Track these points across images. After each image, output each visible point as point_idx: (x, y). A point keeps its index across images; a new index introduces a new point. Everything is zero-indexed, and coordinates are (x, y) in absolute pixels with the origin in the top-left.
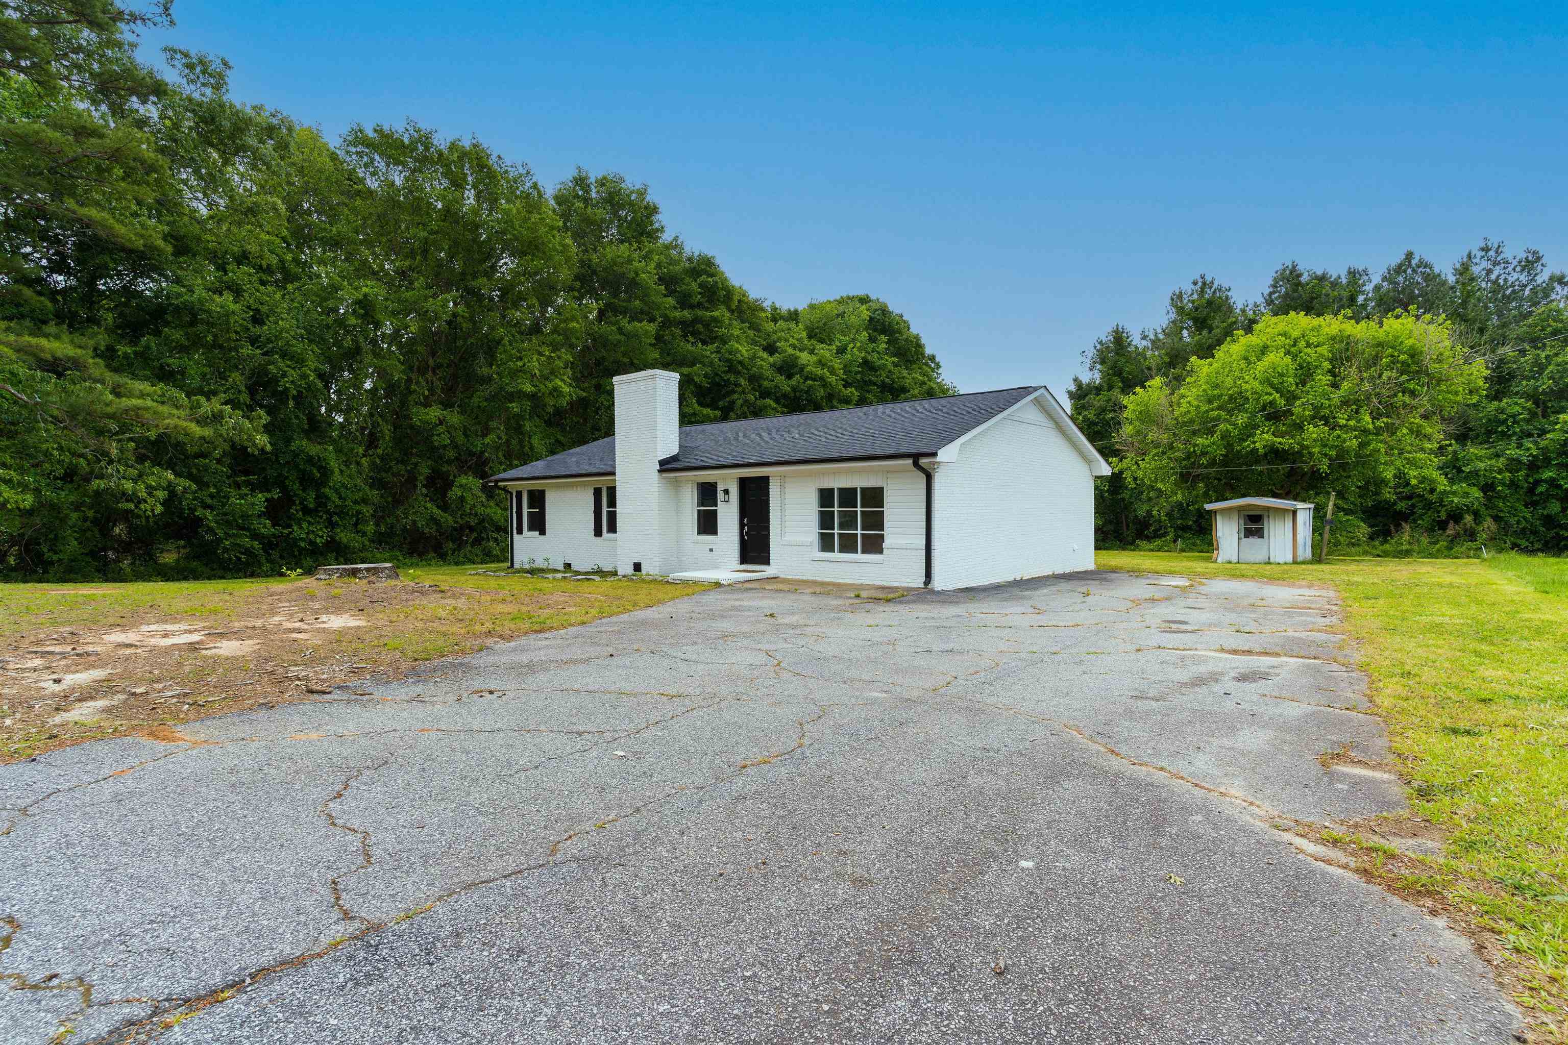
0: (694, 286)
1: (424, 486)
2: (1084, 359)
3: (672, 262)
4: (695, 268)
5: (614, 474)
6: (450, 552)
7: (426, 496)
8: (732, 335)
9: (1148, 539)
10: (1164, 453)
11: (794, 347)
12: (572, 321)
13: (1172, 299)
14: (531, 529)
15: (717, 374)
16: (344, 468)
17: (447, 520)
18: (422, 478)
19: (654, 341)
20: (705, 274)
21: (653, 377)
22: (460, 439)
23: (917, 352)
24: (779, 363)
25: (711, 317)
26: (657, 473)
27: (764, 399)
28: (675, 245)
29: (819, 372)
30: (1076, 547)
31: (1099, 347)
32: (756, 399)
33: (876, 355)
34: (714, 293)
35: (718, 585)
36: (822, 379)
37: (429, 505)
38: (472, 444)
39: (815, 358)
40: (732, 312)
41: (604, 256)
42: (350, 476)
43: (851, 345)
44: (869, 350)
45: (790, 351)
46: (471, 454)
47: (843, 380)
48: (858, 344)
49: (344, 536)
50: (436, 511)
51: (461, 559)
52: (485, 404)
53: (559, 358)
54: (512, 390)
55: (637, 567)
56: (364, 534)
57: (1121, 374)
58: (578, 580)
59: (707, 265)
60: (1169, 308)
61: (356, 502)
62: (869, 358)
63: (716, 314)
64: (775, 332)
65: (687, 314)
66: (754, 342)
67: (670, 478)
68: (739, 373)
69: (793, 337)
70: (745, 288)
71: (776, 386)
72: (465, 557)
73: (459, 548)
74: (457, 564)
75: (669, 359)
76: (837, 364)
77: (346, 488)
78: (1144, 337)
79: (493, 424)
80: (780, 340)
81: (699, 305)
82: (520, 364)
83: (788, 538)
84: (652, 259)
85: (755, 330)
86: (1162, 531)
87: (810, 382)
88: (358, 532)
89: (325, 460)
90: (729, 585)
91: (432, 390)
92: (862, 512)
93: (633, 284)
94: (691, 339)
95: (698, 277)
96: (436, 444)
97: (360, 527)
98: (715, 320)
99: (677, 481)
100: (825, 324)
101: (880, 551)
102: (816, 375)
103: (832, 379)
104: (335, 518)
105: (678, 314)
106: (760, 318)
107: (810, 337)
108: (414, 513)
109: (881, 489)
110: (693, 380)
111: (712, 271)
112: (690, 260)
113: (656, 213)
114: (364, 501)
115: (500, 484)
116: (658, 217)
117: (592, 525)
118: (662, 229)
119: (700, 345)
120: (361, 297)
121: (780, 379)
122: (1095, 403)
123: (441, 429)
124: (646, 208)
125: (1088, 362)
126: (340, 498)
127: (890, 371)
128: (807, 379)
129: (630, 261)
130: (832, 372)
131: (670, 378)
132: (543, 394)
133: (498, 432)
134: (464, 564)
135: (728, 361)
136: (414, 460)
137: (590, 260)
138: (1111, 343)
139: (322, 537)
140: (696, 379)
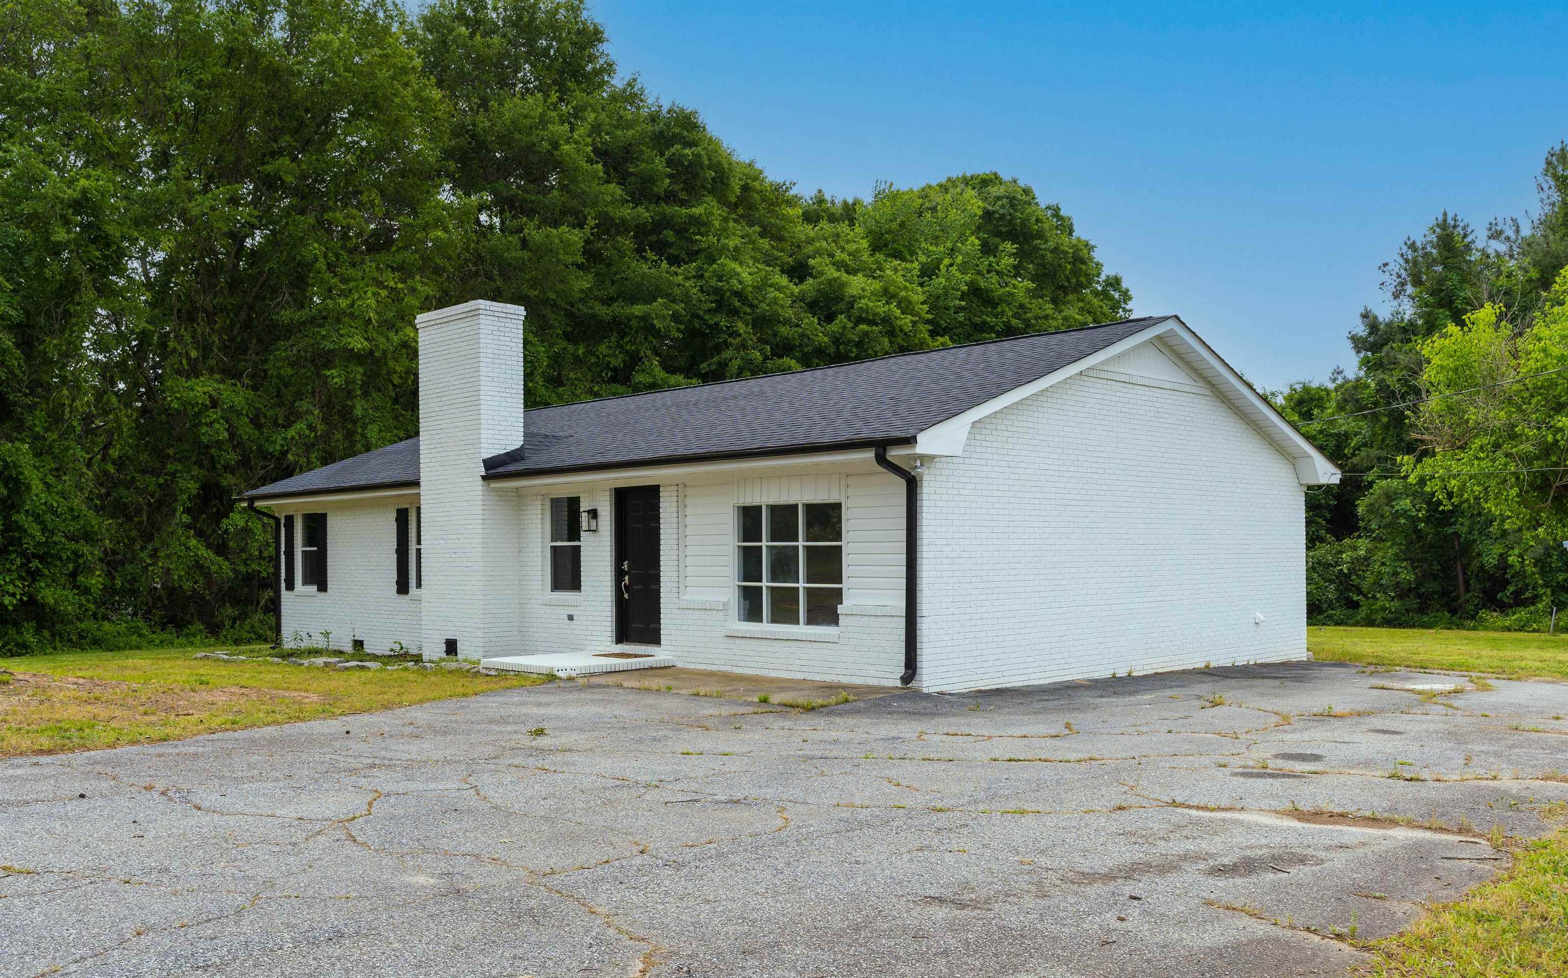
0: (659, 164)
1: (188, 511)
2: (1386, 277)
3: (622, 123)
4: (661, 133)
5: (416, 484)
6: (228, 623)
7: (188, 527)
8: (725, 247)
9: (1503, 608)
10: (1497, 446)
11: (840, 265)
12: (436, 227)
13: (1549, 163)
14: (306, 582)
15: (695, 316)
16: (50, 479)
17: (222, 568)
18: (185, 497)
19: (580, 259)
20: (680, 142)
21: (475, 314)
22: (246, 430)
23: (1076, 272)
24: (811, 295)
25: (691, 217)
26: (480, 482)
27: (780, 356)
28: (631, 96)
29: (881, 308)
30: (1260, 616)
31: (1410, 255)
32: (766, 358)
33: (995, 278)
34: (696, 176)
35: (551, 678)
36: (886, 320)
37: (193, 542)
38: (267, 440)
39: (877, 285)
40: (733, 207)
41: (501, 115)
42: (63, 495)
43: (947, 261)
44: (983, 268)
45: (832, 273)
46: (265, 456)
47: (928, 322)
48: (960, 259)
49: (49, 594)
50: (203, 552)
51: (245, 635)
52: (289, 371)
53: (413, 290)
54: (332, 346)
55: (451, 647)
56: (86, 591)
57: (1451, 302)
58: (346, 669)
59: (683, 127)
60: (1541, 179)
61: (72, 538)
62: (982, 284)
63: (697, 211)
64: (810, 241)
65: (644, 213)
66: (770, 261)
67: (506, 491)
68: (735, 312)
69: (843, 249)
70: (758, 166)
71: (802, 336)
72: (252, 630)
73: (244, 616)
74: (237, 642)
75: (612, 290)
76: (917, 295)
77: (54, 512)
78: (1496, 235)
79: (303, 405)
80: (818, 253)
81: (670, 197)
82: (344, 303)
83: (692, 596)
84: (583, 119)
85: (772, 238)
86: (1528, 595)
87: (864, 327)
88: (76, 587)
89: (15, 466)
90: (570, 679)
91: (206, 349)
92: (808, 549)
93: (552, 162)
94: (650, 254)
95: (667, 148)
96: (205, 440)
97: (81, 579)
98: (695, 221)
99: (519, 495)
100: (902, 225)
101: (832, 619)
102: (875, 315)
103: (906, 321)
104: (35, 564)
105: (627, 212)
106: (784, 218)
107: (876, 248)
108: (168, 556)
109: (837, 507)
110: (653, 326)
111: (694, 136)
112: (654, 118)
113: (600, 40)
114: (88, 537)
115: (258, 504)
116: (604, 47)
117: (392, 575)
118: (609, 68)
119: (664, 265)
120: (76, 195)
121: (811, 321)
122: (1401, 356)
123: (213, 415)
124: (579, 32)
125: (1392, 283)
126: (44, 530)
127: (1021, 306)
128: (860, 320)
129: (543, 121)
130: (906, 307)
131: (507, 316)
132: (385, 352)
133: (310, 418)
134: (249, 641)
135: (717, 291)
136: (170, 467)
137: (474, 125)
138: (1433, 247)
139: (13, 595)
140: (658, 324)
